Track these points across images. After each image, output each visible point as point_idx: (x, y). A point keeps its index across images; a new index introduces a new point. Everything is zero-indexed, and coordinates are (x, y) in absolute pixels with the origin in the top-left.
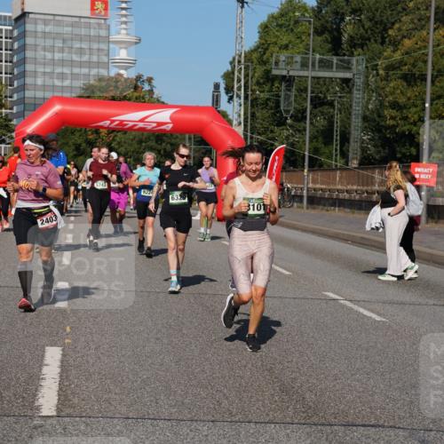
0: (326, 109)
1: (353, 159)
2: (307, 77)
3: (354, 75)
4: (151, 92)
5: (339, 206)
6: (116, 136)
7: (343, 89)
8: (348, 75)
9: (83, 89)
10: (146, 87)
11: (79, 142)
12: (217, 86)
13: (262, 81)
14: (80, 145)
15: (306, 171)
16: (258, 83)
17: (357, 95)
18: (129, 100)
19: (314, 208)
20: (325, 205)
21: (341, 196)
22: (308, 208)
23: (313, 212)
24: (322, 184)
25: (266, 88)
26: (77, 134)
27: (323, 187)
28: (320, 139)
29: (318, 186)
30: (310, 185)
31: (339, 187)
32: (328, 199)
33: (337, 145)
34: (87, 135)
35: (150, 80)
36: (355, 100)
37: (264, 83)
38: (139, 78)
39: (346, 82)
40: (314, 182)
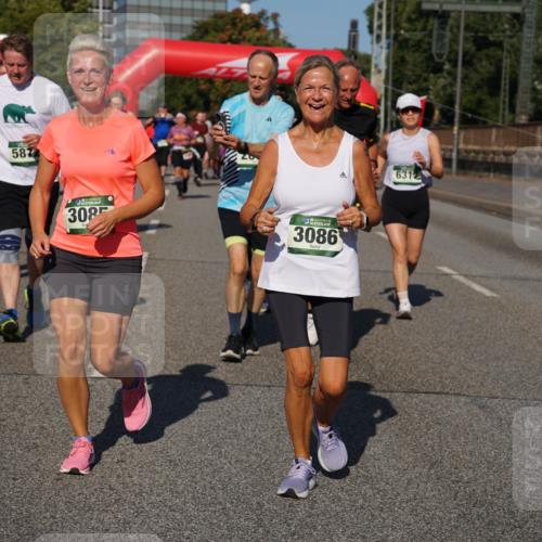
0: (492, 51)
1: (522, 113)
2: (460, 12)
3: (524, 9)
4: (276, 31)
5: (495, 171)
6: (232, 86)
7: (513, 26)
8: (517, 9)
9: (194, 27)
10: (271, 26)
11: (189, 92)
12: (354, 25)
13: (413, 16)
14: (190, 97)
15: (456, 128)
16: (409, 20)
17: (528, 33)
18: (249, 41)
19: (464, 174)
20: (477, 170)
21: (497, 159)
22: (457, 174)
23: (462, 178)
24: (475, 144)
25: (419, 25)
26: (188, 83)
27: (476, 148)
28: (485, 89)
29: (470, 147)
30: (462, 146)
31: (495, 148)
32: (481, 163)
33: (505, 97)
34: (199, 84)
35: (275, 16)
36: (525, 40)
37: (417, 19)
38: (262, 13)
39: (518, 18)
40: (466, 142)
